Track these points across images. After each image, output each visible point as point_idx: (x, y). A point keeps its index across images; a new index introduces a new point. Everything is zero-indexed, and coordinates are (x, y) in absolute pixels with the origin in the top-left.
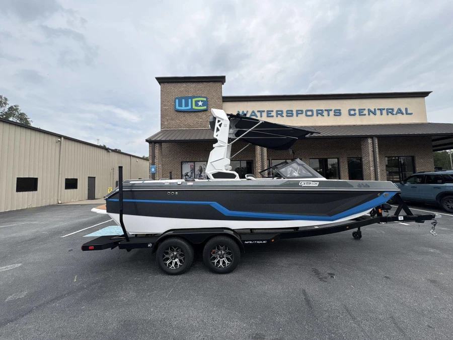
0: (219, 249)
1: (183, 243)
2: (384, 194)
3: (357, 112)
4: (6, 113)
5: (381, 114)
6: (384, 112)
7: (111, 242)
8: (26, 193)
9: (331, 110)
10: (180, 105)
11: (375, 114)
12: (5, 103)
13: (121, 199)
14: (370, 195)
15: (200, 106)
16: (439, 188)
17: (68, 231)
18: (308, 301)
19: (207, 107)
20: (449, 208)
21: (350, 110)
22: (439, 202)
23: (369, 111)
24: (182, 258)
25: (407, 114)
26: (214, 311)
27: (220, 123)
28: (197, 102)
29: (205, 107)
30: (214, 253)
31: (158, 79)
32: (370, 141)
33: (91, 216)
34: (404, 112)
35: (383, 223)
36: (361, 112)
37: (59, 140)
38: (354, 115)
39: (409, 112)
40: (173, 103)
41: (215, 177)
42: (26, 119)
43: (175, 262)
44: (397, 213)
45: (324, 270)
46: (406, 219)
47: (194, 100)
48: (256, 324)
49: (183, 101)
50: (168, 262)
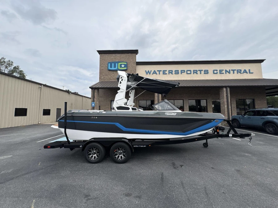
0: (119, 150)
1: (99, 145)
2: (216, 120)
3: (218, 72)
4: (12, 70)
5: (234, 73)
6: (236, 72)
7: (60, 144)
8: (20, 117)
9: (202, 70)
10: (111, 67)
11: (229, 73)
12: (12, 65)
13: (66, 120)
14: (207, 121)
15: (123, 67)
16: (264, 118)
17: (41, 139)
18: (162, 178)
19: (127, 68)
20: (269, 131)
21: (214, 71)
22: (264, 127)
23: (226, 71)
24: (98, 154)
25: (250, 73)
26: (109, 182)
27: (122, 79)
28: (121, 65)
29: (126, 68)
30: (116, 151)
31: (98, 51)
32: (225, 89)
33: (56, 131)
34: (248, 71)
35: (220, 138)
36: (221, 72)
37: (40, 86)
38: (217, 73)
39: (251, 72)
40: (107, 66)
41: (118, 109)
42: (23, 74)
43: (94, 156)
44: (228, 133)
45: (178, 163)
46: (234, 136)
47: (119, 64)
48: (130, 188)
49: (113, 64)
50: (90, 156)
